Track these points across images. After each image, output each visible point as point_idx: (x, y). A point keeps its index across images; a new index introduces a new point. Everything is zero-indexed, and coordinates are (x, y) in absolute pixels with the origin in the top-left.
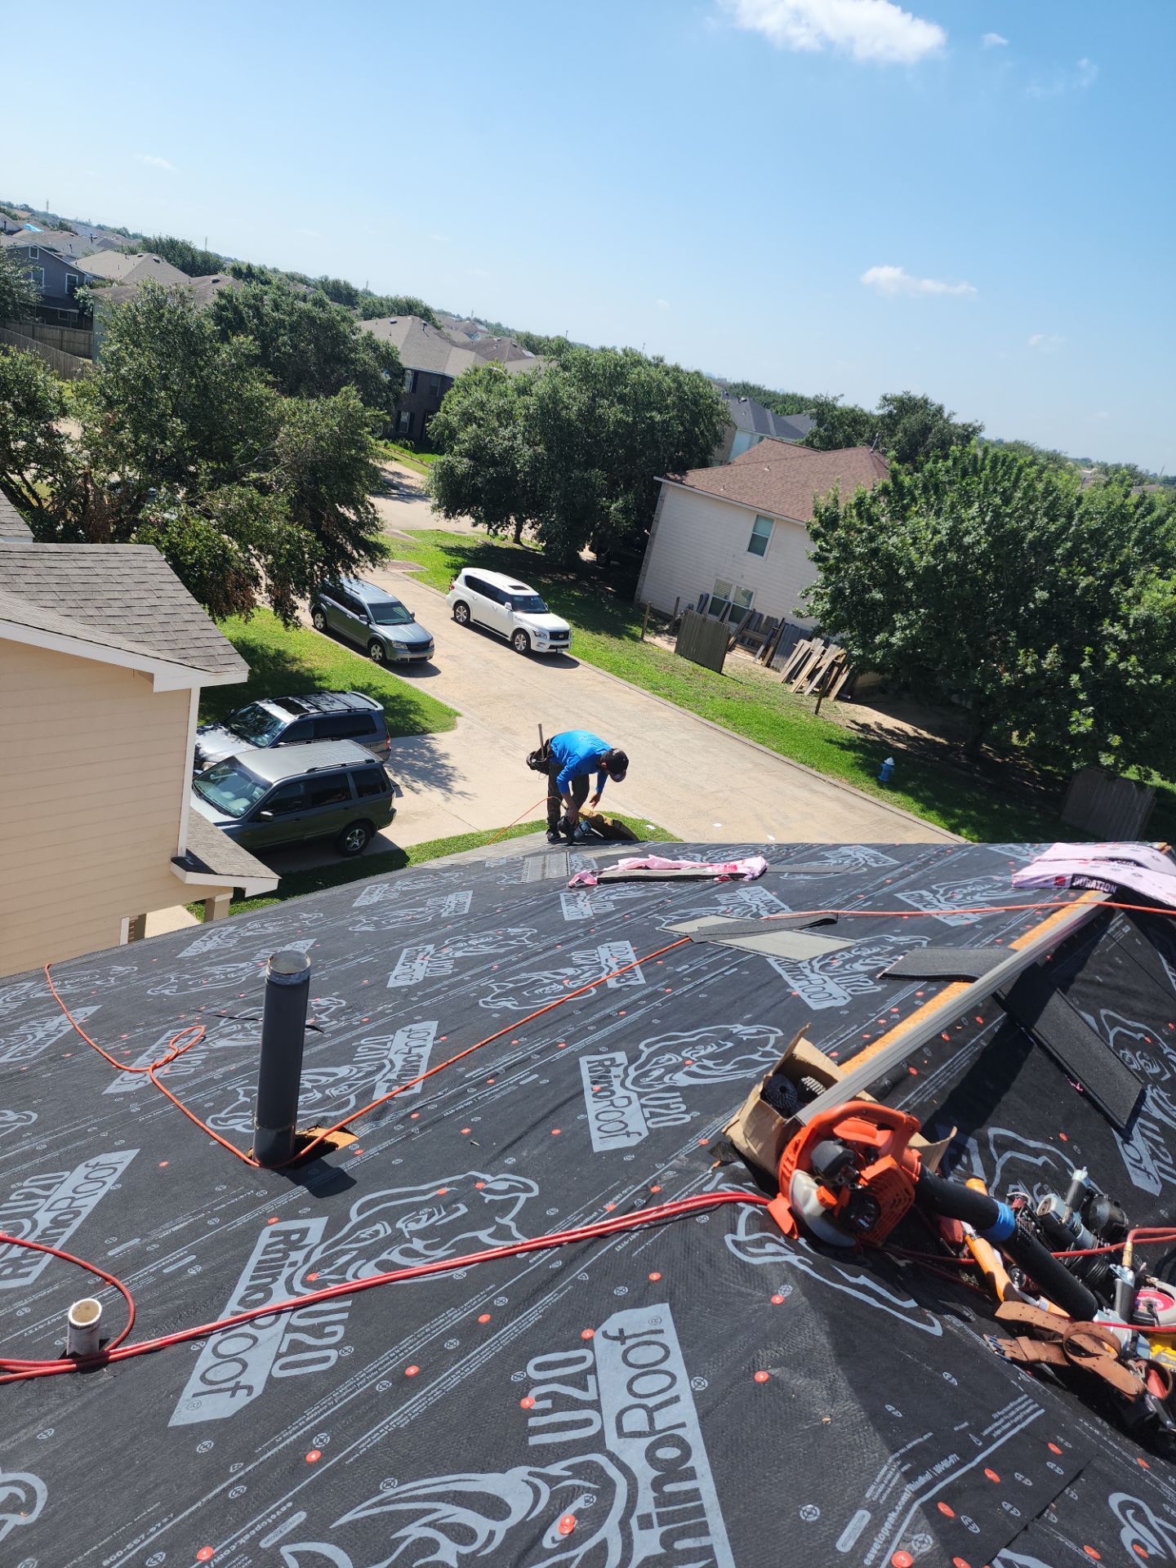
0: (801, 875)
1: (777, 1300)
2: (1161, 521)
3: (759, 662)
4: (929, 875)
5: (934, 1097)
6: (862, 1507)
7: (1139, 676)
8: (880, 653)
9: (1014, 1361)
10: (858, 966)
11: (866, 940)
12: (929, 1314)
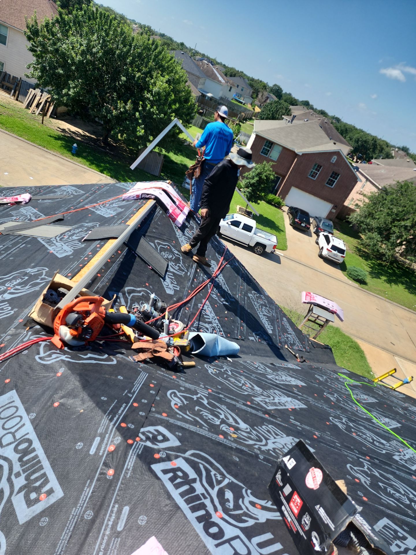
0: (47, 200)
1: (59, 374)
2: (160, 53)
3: (13, 98)
4: (96, 197)
5: (107, 282)
6: (97, 436)
7: (157, 114)
8: (65, 98)
9: (139, 361)
10: (74, 237)
11: (76, 226)
12: (112, 357)
